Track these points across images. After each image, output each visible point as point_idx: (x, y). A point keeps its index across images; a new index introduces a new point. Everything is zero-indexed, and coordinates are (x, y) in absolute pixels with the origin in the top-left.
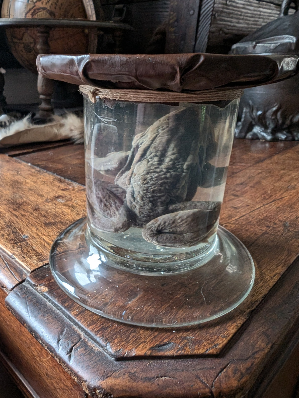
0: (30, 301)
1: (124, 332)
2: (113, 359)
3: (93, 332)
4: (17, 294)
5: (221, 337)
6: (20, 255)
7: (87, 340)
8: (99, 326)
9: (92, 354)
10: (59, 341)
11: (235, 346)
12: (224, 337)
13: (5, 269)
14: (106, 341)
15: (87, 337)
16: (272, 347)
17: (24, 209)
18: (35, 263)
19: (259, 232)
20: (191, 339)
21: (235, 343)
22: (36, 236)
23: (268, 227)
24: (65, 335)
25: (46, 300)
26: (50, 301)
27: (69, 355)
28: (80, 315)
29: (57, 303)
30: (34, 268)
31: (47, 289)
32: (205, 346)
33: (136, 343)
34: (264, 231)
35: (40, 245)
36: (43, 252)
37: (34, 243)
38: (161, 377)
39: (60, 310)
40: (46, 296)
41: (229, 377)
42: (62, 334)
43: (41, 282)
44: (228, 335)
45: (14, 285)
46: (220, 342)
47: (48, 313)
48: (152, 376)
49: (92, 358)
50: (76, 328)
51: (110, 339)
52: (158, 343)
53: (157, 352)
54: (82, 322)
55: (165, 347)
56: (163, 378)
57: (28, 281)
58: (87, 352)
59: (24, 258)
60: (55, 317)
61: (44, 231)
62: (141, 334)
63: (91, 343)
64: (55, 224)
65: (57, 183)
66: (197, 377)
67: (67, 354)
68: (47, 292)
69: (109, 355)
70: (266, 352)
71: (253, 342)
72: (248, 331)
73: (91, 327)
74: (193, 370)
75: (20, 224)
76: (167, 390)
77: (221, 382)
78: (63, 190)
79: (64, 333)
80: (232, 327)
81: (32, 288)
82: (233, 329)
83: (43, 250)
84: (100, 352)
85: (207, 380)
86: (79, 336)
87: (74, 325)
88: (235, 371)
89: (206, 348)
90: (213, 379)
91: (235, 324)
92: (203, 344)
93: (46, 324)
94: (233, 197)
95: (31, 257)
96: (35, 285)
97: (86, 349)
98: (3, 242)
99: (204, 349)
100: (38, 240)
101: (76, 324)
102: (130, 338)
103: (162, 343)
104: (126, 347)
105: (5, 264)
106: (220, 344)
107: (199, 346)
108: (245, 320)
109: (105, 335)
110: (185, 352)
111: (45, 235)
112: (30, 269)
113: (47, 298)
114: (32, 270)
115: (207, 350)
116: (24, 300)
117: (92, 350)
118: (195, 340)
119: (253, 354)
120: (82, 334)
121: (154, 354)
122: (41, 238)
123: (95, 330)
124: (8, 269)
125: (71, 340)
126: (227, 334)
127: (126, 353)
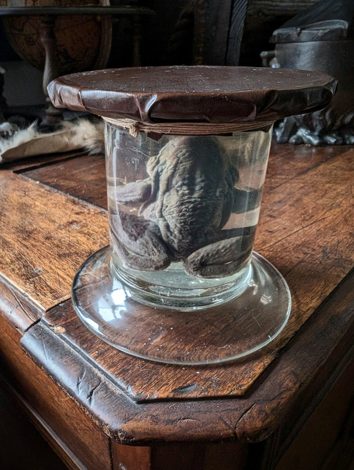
0: (47, 343)
1: (146, 374)
2: (134, 402)
3: (113, 374)
4: (33, 336)
5: (246, 377)
6: (33, 292)
7: (107, 383)
8: (120, 369)
9: (113, 397)
10: (78, 384)
11: (261, 387)
12: (250, 378)
13: (18, 308)
14: (128, 384)
15: (108, 379)
16: (300, 386)
17: (34, 239)
18: (50, 301)
19: (295, 260)
20: (215, 381)
21: (262, 383)
22: (49, 270)
23: (306, 254)
24: (84, 378)
25: (63, 341)
26: (67, 342)
27: (89, 398)
28: (99, 357)
29: (75, 344)
30: (50, 307)
31: (64, 330)
32: (229, 387)
33: (158, 385)
34: (300, 259)
35: (54, 280)
36: (58, 289)
37: (48, 278)
38: (184, 419)
39: (78, 352)
40: (63, 337)
41: (253, 418)
42: (81, 377)
43: (57, 322)
44: (254, 376)
45: (29, 326)
46: (245, 383)
47: (66, 355)
48: (175, 418)
49: (113, 401)
50: (96, 371)
51: (131, 382)
52: (180, 385)
53: (179, 394)
54: (102, 364)
55: (188, 389)
56: (186, 420)
57: (43, 321)
58: (107, 395)
59: (38, 295)
60: (74, 360)
61: (57, 263)
62: (163, 376)
63: (111, 386)
64: (69, 255)
65: (70, 205)
66: (221, 419)
67: (87, 398)
68: (64, 333)
69: (131, 398)
70: (294, 391)
71: (281, 382)
72: (275, 370)
73: (111, 369)
74: (217, 412)
75: (32, 256)
76: (190, 432)
77: (245, 423)
78: (77, 214)
79: (84, 376)
80: (259, 367)
81: (48, 329)
82: (260, 368)
83: (57, 286)
84: (121, 395)
85: (231, 422)
86: (99, 379)
87: (94, 368)
88: (260, 411)
89: (230, 389)
90: (237, 421)
91: (262, 364)
92: (228, 386)
93: (65, 366)
94: (268, 219)
95: (45, 295)
96: (51, 326)
97: (106, 392)
98: (14, 278)
99: (228, 390)
100: (52, 274)
101: (96, 367)
102: (152, 380)
103: (185, 385)
104: (148, 389)
105: (18, 302)
106: (245, 384)
107: (223, 388)
108: (273, 359)
109: (126, 378)
110: (208, 393)
111: (59, 269)
112: (45, 308)
113: (64, 339)
114: (47, 309)
115: (231, 391)
116: (40, 342)
117: (113, 393)
118: (219, 381)
119: (280, 394)
120: (103, 377)
121: (176, 397)
122: (55, 273)
123: (116, 373)
124: (22, 308)
125: (91, 383)
126: (253, 374)
127: (148, 395)
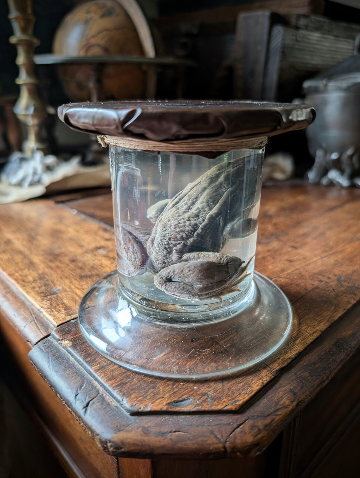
0: (53, 356)
1: (143, 388)
2: (128, 414)
3: (111, 387)
4: (41, 349)
5: (243, 393)
6: (49, 308)
7: (105, 395)
8: (119, 382)
9: (108, 409)
10: (76, 395)
11: (257, 403)
12: (246, 394)
13: (32, 322)
14: (123, 396)
15: (105, 392)
16: (297, 405)
17: (60, 261)
18: (63, 317)
19: (309, 287)
20: (211, 396)
21: (259, 400)
22: (68, 290)
23: (320, 281)
24: (83, 390)
25: (69, 355)
26: (72, 355)
27: (85, 409)
28: (101, 370)
29: (79, 358)
30: (61, 322)
31: (71, 344)
32: (224, 402)
33: (153, 398)
34: (314, 286)
35: (71, 298)
36: (73, 306)
37: (65, 296)
38: (175, 432)
39: (81, 365)
40: (69, 350)
41: (245, 433)
42: (80, 389)
43: (66, 336)
44: (250, 392)
45: (39, 339)
46: (241, 399)
47: (69, 368)
48: (166, 430)
49: (108, 412)
50: (96, 383)
51: (127, 394)
52: (176, 399)
53: (174, 407)
54: (101, 377)
55: (183, 403)
56: (177, 433)
57: (53, 336)
58: (102, 407)
59: (53, 311)
60: (76, 372)
61: (78, 283)
62: (160, 390)
63: (108, 398)
64: (91, 276)
65: (101, 233)
66: (212, 432)
67: (83, 409)
68: (70, 347)
69: (125, 410)
70: (290, 409)
71: (278, 400)
72: (274, 388)
73: (110, 382)
74: (209, 425)
75: (54, 276)
76: (180, 445)
77: (235, 438)
78: (107, 240)
79: (83, 388)
80: (257, 384)
81: (56, 343)
82: (258, 385)
83: (73, 304)
84: (116, 407)
85: (222, 436)
86: (98, 392)
87: (94, 380)
88: (252, 427)
89: (224, 404)
90: (228, 435)
91: (261, 381)
92: (223, 401)
93: (66, 378)
94: (289, 249)
95: (59, 311)
96: (59, 340)
97: (102, 404)
98: (34, 295)
99: (222, 405)
100: (70, 293)
101: (96, 379)
102: (148, 394)
103: (181, 399)
104: (142, 401)
105: (33, 317)
106: (241, 400)
107: (218, 402)
108: (273, 377)
109: (122, 390)
110: (202, 407)
111: (78, 288)
112: (57, 323)
113: (70, 353)
114: (58, 324)
115: (226, 406)
116: (47, 355)
117: (108, 404)
118: (215, 396)
119: (276, 411)
120: (101, 389)
121: (170, 410)
122: (73, 292)
123: (114, 385)
124: (35, 322)
125: (89, 394)
126: (250, 391)
127: (142, 408)
